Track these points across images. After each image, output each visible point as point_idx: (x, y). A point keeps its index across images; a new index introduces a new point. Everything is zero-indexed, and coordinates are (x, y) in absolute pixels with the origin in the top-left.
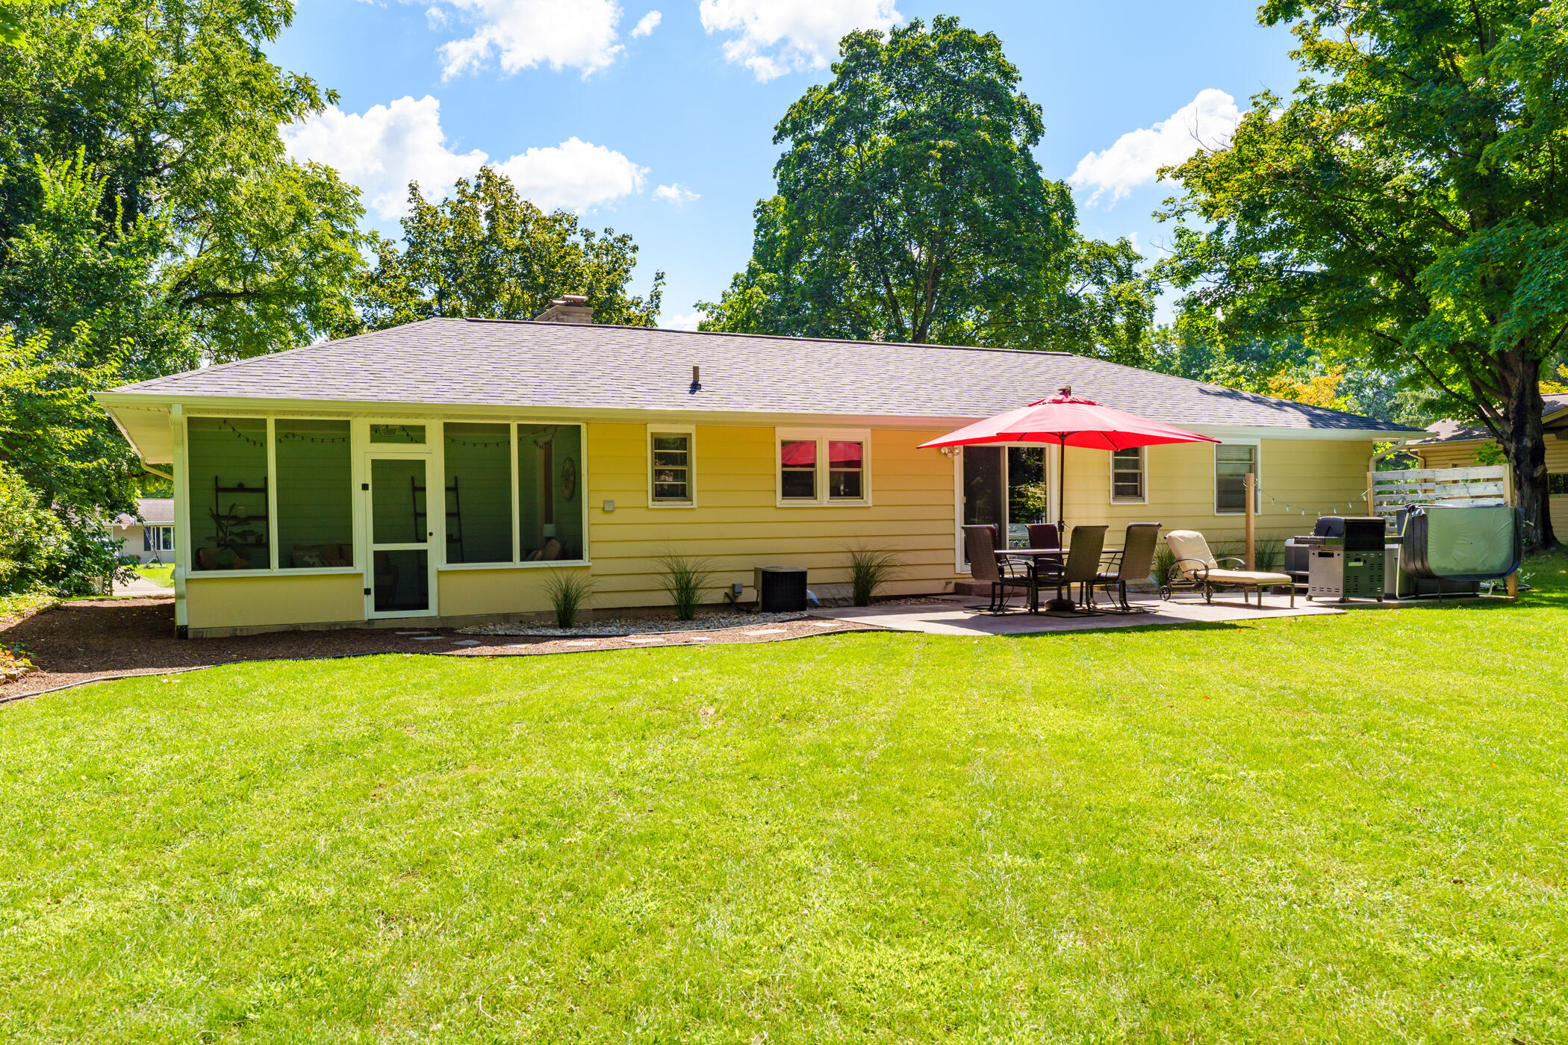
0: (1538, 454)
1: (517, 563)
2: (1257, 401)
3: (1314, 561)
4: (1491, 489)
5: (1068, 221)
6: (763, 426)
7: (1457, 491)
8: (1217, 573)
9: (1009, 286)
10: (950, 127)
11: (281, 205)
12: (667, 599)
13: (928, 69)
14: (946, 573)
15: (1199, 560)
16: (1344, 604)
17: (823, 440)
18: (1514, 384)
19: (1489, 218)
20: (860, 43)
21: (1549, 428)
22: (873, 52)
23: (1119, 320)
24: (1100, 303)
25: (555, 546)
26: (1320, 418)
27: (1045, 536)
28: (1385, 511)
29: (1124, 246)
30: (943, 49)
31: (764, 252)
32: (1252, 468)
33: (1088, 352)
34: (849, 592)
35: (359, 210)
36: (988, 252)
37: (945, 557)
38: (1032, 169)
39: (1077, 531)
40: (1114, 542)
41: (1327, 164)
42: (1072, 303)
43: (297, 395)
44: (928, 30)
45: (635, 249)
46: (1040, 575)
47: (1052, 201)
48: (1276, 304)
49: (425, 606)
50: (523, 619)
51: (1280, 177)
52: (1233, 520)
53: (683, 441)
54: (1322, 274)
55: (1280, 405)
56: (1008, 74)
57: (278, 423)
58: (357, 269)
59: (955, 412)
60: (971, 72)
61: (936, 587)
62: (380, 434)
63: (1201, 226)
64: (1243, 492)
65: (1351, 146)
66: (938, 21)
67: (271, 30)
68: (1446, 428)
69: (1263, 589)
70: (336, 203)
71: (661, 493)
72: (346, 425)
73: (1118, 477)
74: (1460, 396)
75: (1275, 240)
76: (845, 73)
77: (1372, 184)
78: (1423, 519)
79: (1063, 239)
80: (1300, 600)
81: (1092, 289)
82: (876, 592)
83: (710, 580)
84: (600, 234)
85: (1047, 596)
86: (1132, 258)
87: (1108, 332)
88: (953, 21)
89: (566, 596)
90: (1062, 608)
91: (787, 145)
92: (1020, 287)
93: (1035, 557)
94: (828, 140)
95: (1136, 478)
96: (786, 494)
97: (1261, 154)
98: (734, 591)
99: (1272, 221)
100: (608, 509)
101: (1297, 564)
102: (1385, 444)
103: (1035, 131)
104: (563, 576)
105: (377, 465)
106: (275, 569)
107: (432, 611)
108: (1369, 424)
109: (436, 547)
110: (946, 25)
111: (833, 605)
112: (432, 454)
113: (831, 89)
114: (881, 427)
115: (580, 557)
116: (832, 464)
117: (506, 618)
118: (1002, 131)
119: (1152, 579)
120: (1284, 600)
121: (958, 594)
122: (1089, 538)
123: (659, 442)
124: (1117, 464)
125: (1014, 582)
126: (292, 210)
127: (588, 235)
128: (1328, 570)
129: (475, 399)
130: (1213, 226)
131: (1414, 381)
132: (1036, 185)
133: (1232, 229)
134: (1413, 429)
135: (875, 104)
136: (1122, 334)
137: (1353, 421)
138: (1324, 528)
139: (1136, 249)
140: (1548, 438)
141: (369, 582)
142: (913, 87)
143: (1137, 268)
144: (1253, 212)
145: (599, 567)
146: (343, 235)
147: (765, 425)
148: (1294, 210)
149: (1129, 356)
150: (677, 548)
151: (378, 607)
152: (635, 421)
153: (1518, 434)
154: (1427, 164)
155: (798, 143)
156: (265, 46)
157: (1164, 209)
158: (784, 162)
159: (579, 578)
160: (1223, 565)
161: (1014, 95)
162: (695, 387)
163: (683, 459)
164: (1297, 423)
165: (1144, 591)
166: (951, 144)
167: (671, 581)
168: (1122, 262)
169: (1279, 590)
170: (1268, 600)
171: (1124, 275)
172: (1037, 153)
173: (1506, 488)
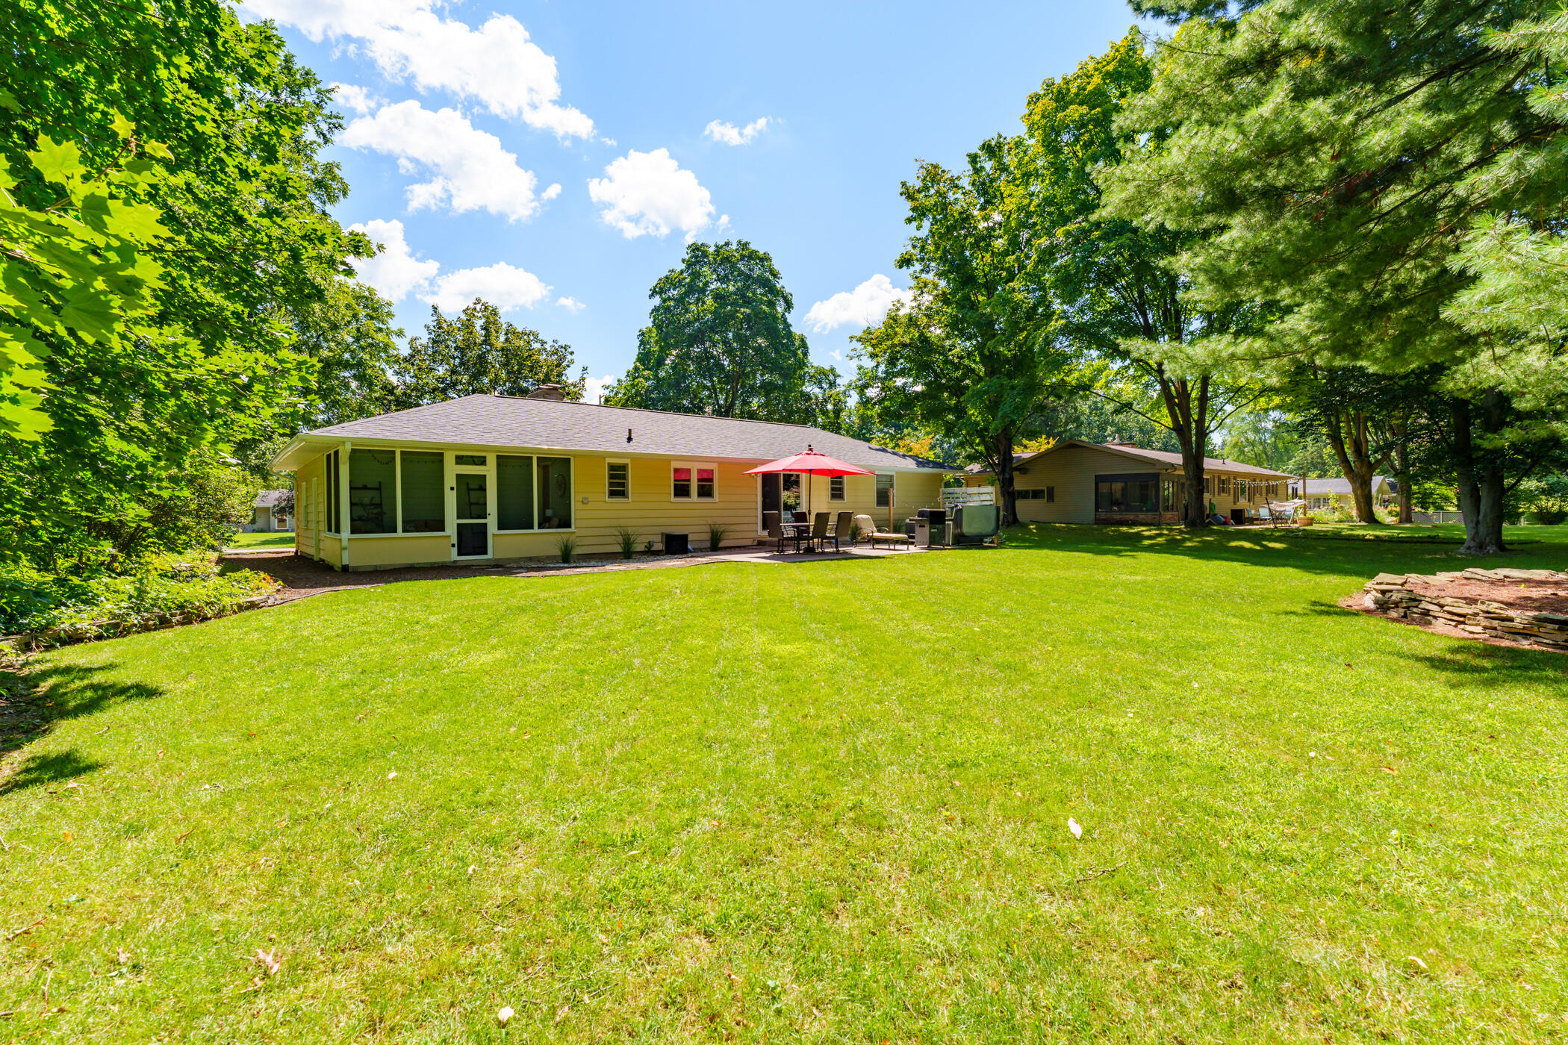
0: (1011, 481)
1: (536, 530)
2: (894, 454)
3: (917, 529)
4: (988, 497)
5: (805, 354)
6: (665, 460)
7: (976, 498)
8: (877, 534)
9: (777, 387)
10: (747, 302)
11: (343, 310)
12: (618, 549)
13: (733, 266)
14: (753, 535)
15: (870, 530)
16: (929, 548)
17: (694, 468)
18: (1002, 448)
19: (991, 372)
20: (697, 249)
21: (1016, 469)
22: (705, 255)
23: (830, 407)
24: (820, 398)
25: (555, 521)
26: (922, 463)
27: (801, 517)
28: (946, 507)
29: (832, 370)
30: (743, 257)
31: (644, 358)
32: (892, 486)
33: (815, 424)
34: (708, 544)
35: (390, 314)
36: (765, 367)
37: (752, 527)
38: (787, 326)
39: (818, 515)
40: (833, 520)
41: (924, 339)
42: (807, 397)
43: (417, 439)
44: (734, 247)
45: (572, 353)
46: (801, 534)
47: (797, 343)
48: (903, 405)
49: (486, 553)
50: (539, 559)
51: (904, 345)
52: (883, 509)
53: (624, 467)
54: (922, 392)
55: (904, 456)
56: (775, 275)
57: (402, 453)
58: (392, 352)
59: (758, 456)
60: (757, 272)
61: (748, 542)
62: (460, 460)
63: (868, 363)
64: (888, 497)
65: (936, 332)
66: (739, 242)
67: (332, 199)
68: (975, 467)
69: (897, 542)
70: (375, 310)
71: (612, 494)
72: (442, 454)
73: (833, 489)
74: (981, 453)
75: (902, 373)
76: (689, 265)
77: (943, 351)
78: (961, 510)
79: (802, 364)
80: (911, 547)
81: (817, 390)
82: (722, 544)
83: (640, 539)
84: (550, 343)
85: (803, 545)
86: (836, 376)
87: (825, 413)
88: (746, 244)
89: (566, 546)
90: (810, 551)
91: (657, 301)
92: (781, 388)
93: (797, 527)
94: (680, 301)
95: (841, 489)
96: (676, 495)
97: (896, 334)
98: (650, 544)
99: (901, 364)
100: (585, 501)
101: (910, 530)
102: (949, 476)
103: (789, 306)
104: (565, 537)
105: (459, 477)
106: (400, 533)
107: (490, 556)
108: (941, 466)
109: (492, 521)
110: (744, 246)
111: (700, 551)
112: (490, 471)
113: (682, 272)
114: (723, 462)
115: (569, 526)
116: (699, 480)
117: (531, 559)
118: (771, 304)
119: (848, 538)
120: (905, 547)
121: (760, 545)
122: (822, 518)
123: (612, 467)
124: (833, 483)
125: (788, 539)
126: (349, 313)
127: (543, 343)
128: (923, 533)
129: (516, 443)
130: (874, 364)
131: (962, 445)
132: (789, 335)
133: (882, 368)
134: (960, 468)
135: (706, 284)
136: (831, 415)
137: (936, 465)
138: (921, 514)
139: (838, 371)
140: (1015, 473)
141: (454, 540)
142: (726, 276)
143: (838, 381)
144: (892, 361)
145: (579, 532)
146: (380, 330)
147: (666, 460)
148: (911, 361)
149: (834, 427)
150: (623, 522)
151: (460, 554)
152: (599, 456)
153: (1003, 472)
154: (968, 344)
155: (664, 301)
156: (329, 208)
157: (852, 354)
158: (656, 310)
159: (572, 538)
160: (879, 531)
161: (778, 286)
162: (630, 439)
163: (624, 477)
164: (910, 465)
165: (845, 544)
166: (748, 311)
167: (620, 539)
168: (831, 377)
169: (903, 542)
170: (898, 547)
171: (832, 385)
172: (790, 318)
173: (993, 497)
